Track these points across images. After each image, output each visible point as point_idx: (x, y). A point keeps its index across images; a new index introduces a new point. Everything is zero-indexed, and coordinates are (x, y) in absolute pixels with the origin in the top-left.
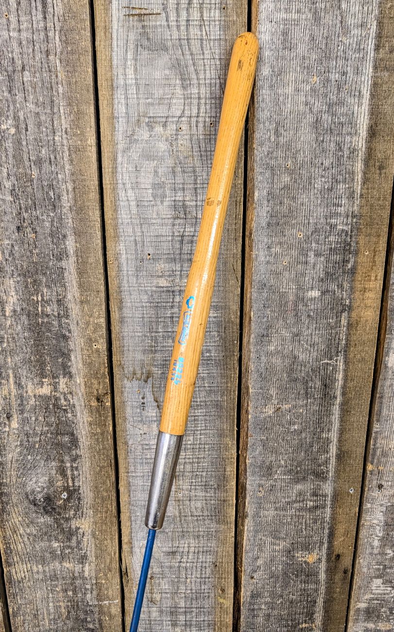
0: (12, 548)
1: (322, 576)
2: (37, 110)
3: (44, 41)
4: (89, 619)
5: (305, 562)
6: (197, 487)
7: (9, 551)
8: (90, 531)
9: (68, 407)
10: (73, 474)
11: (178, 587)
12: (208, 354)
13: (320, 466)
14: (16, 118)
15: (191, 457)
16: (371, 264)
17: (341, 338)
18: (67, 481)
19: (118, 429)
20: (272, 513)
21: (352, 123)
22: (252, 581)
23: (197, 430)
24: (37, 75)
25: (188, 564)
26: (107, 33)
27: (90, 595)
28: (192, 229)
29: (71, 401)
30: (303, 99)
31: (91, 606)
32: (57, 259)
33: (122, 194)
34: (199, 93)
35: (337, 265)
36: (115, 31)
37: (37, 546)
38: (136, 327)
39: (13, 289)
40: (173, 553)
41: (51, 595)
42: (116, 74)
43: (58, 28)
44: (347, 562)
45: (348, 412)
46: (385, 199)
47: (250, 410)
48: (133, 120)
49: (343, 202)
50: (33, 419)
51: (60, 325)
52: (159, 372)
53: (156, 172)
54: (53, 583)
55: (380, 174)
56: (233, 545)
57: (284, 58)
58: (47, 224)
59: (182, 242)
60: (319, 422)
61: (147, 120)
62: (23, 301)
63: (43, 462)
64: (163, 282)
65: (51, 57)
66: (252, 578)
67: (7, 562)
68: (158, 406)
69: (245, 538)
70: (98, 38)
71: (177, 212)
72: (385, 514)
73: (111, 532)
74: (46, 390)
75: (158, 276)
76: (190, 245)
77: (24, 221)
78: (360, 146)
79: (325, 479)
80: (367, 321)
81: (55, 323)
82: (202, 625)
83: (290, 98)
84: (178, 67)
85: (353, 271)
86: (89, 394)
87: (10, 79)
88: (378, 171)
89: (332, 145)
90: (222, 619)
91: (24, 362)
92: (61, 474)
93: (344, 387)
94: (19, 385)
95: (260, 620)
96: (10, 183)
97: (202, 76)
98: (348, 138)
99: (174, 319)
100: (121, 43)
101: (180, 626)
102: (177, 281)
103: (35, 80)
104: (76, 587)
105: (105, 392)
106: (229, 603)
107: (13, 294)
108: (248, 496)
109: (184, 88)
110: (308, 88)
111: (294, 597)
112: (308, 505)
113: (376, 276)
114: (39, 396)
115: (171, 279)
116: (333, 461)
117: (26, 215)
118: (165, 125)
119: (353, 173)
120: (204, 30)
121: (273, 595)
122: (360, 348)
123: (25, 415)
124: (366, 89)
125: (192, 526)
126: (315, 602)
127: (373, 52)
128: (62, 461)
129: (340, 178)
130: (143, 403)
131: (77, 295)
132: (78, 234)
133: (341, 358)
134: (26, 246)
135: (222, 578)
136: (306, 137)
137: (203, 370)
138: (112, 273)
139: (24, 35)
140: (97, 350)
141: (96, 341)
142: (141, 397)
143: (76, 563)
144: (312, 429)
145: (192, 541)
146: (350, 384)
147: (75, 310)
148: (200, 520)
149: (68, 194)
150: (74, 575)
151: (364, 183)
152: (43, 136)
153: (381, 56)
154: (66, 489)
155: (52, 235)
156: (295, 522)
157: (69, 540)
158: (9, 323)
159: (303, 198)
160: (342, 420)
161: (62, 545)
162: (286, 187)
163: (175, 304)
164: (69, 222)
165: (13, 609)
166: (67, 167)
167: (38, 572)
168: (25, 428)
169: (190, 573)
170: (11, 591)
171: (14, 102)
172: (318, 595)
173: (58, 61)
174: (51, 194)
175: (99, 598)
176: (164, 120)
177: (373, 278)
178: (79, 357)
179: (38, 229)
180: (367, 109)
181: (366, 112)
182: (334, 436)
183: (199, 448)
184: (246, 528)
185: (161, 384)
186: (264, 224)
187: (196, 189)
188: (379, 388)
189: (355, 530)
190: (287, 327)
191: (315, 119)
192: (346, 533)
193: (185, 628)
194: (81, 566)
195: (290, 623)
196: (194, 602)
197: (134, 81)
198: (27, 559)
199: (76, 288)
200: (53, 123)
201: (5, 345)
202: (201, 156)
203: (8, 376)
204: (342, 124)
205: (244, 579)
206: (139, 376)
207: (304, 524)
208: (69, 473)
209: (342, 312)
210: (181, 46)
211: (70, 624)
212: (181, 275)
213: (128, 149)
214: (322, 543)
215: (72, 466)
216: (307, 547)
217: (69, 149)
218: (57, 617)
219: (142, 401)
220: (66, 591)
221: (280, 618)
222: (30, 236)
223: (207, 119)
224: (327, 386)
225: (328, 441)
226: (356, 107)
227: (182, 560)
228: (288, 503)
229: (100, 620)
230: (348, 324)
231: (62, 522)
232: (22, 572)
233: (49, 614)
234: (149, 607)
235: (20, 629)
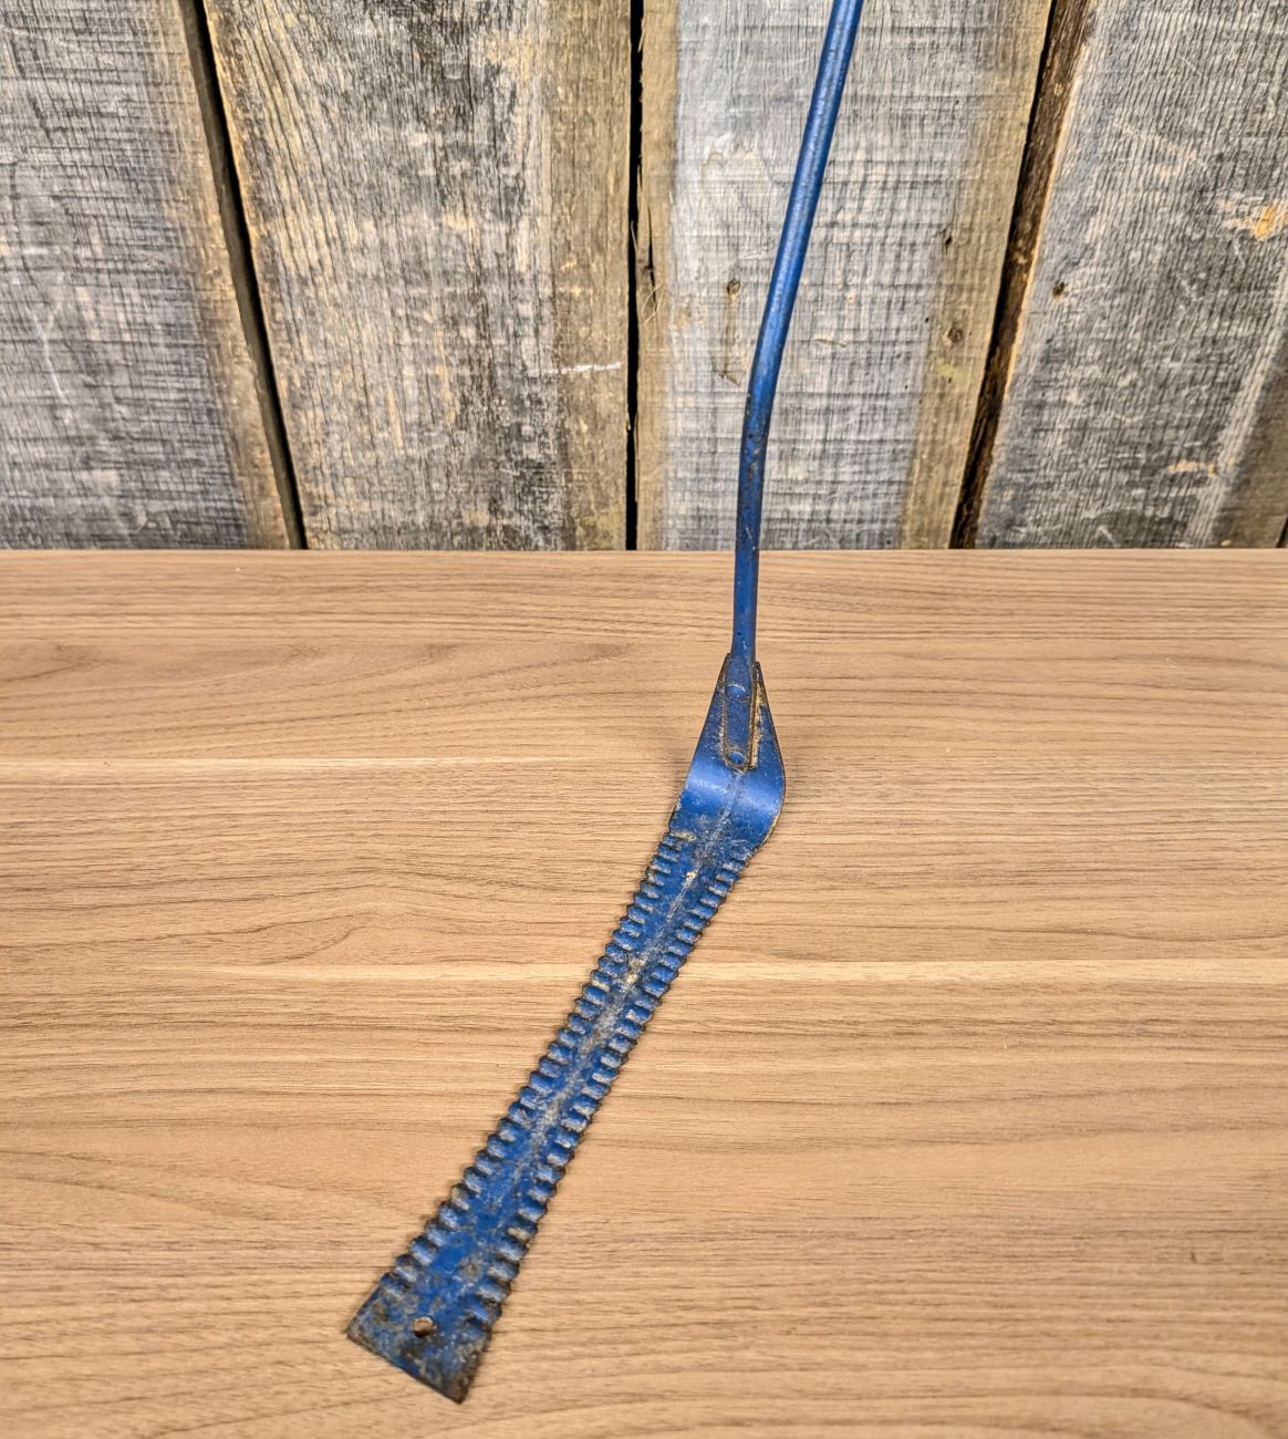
0: (272, 145)
4: (527, 430)
5: (1244, 236)
7: (261, 157)
8: (535, 87)
11: (814, 320)
22: (1054, 302)
25: (858, 233)
27: (532, 342)
31: (533, 380)
37: (356, 145)
41: (406, 338)
54: (414, 292)
56: (1017, 161)
66: (1060, 289)
69: (1065, 127)
73: (608, 87)
82: (874, 457)
90: (939, 437)
95: (1055, 443)
101: (807, 459)
104: (486, 310)
106: (968, 382)
111: (1177, 366)
121: (1113, 354)
125: (889, 75)
126: (1237, 387)
135: (961, 288)
143: (488, 215)
145: (881, 139)
148: (922, 48)
150: (479, 264)
156: (1249, 70)
157: (463, 117)
161: (439, 139)
165: (290, 379)
167: (362, 249)
169: (858, 267)
170: (279, 316)
172: (1253, 360)
175: (562, 351)
193: (821, 466)
194: (503, 228)
196: (859, 375)
198: (324, 194)
205: (1033, 290)
211: (469, 442)
216: (1263, 177)
218: (428, 418)
220: (456, 323)
221: (1118, 438)
227: (840, 217)
229: (562, 433)
231: (439, 40)
232: (310, 244)
233: (403, 406)
234: (713, 394)
235: (316, 455)
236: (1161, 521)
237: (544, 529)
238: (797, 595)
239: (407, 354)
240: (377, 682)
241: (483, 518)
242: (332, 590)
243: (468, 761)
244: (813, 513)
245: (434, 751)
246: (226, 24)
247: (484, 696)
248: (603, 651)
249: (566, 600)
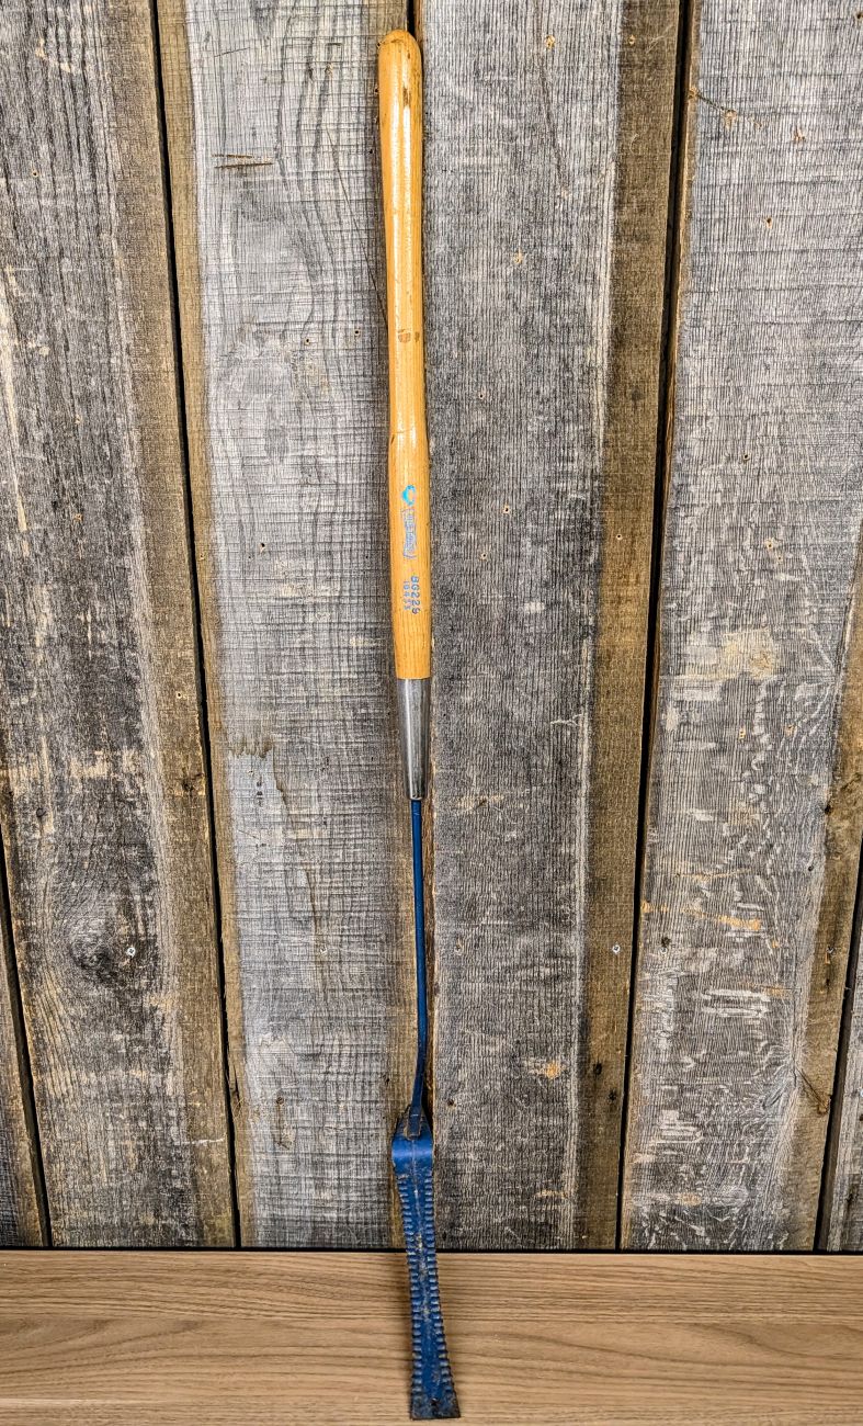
0: (47, 1041)
1: (573, 1103)
2: (83, 317)
3: (92, 211)
4: (174, 1172)
5: (542, 1077)
6: (352, 939)
7: (41, 1046)
8: (174, 1015)
9: (136, 799)
10: (145, 915)
11: (324, 1118)
12: (363, 711)
13: (558, 903)
14: (50, 331)
15: (340, 885)
16: (627, 556)
17: (583, 682)
18: (136, 927)
19: (218, 838)
20: (480, 986)
21: (584, 325)
22: (449, 1109)
23: (349, 839)
24: (83, 264)
25: (340, 1077)
26: (190, 196)
27: (176, 1128)
28: (332, 503)
29: (142, 788)
30: (502, 289)
31: (177, 1147)
32: (116, 554)
33: (217, 447)
34: (335, 284)
35: (571, 559)
36: (201, 192)
37: (88, 1040)
38: (244, 665)
39: (47, 603)
40: (315, 1056)
41: (110, 1127)
42: (204, 258)
43: (114, 191)
44: (614, 1077)
45: (601, 808)
46: (645, 448)
47: (436, 804)
48: (234, 329)
49: (576, 454)
50: (80, 818)
51: (122, 662)
52: (285, 741)
53: (271, 411)
54: (115, 1105)
55: (635, 407)
57: (466, 226)
58: (100, 498)
59: (315, 523)
60: (553, 826)
61: (254, 329)
62: (64, 622)
63: (95, 893)
64: (287, 591)
65: (104, 236)
66: (451, 1103)
67: (38, 1065)
68: (284, 798)
69: (435, 1030)
70: (175, 204)
71: (306, 475)
72: (676, 992)
73: (209, 1015)
74: (100, 770)
75: (279, 581)
76: (328, 528)
77: (64, 494)
78: (599, 362)
79: (569, 927)
80: (625, 652)
81: (115, 658)
82: (367, 1188)
83: (480, 289)
84: (303, 246)
85: (599, 568)
86: (171, 776)
87: (42, 271)
88: (631, 403)
89: (553, 361)
91: (65, 721)
92: (125, 914)
93: (593, 765)
94: (56, 761)
96: (41, 433)
97: (339, 258)
98: (579, 350)
99: (307, 652)
100: (212, 211)
101: (330, 1188)
102: (310, 588)
103: (79, 271)
104: (152, 1113)
105: (196, 773)
107: (47, 610)
108: (437, 954)
109: (312, 277)
110: (510, 271)
111: (526, 1140)
112: (542, 975)
113: (638, 577)
114: (90, 779)
115: (299, 584)
116: (581, 895)
117: (66, 483)
118: (283, 336)
119: (590, 406)
120: (340, 186)
121: (487, 1134)
122: (616, 698)
123: (67, 812)
124: (603, 271)
125: (344, 1008)
126: (562, 1150)
127: (611, 212)
128: (127, 892)
129: (568, 414)
130: (260, 793)
131: (149, 612)
132: (149, 512)
133: (584, 716)
134: (67, 533)
135: (397, 1103)
136: (509, 348)
137: (357, 738)
138: (203, 577)
139: (62, 203)
140: (183, 703)
141: (180, 687)
142: (255, 782)
143: (152, 1070)
144: (541, 838)
145: (345, 1035)
146: (603, 761)
147: (145, 636)
148: (359, 997)
149: (132, 449)
150: (147, 1091)
151: (609, 422)
152: (92, 358)
153: (625, 217)
154: (134, 940)
155: (107, 515)
156: (521, 1004)
157: (140, 1029)
158: (40, 658)
159: (509, 449)
160: (592, 823)
161: (128, 1037)
162: (480, 432)
163: (307, 627)
164: (135, 493)
165: (48, 1148)
166: (131, 406)
167: (89, 1086)
168: (67, 835)
169: (344, 1092)
170: (45, 1118)
171: (48, 306)
172: (567, 1137)
173: (114, 242)
174: (106, 448)
175: (192, 1133)
176: (282, 327)
177: (632, 580)
178: (154, 715)
179: (86, 505)
180: (607, 303)
181: (606, 306)
182: (580, 851)
183: (354, 869)
184: (436, 1012)
185: (288, 762)
186: (447, 493)
187: (335, 437)
188: (652, 768)
189: (626, 1019)
190: (492, 663)
191: (523, 320)
192: (610, 1027)
193: (339, 1192)
194: (160, 1076)
195: (519, 1187)
196: (352, 1145)
197: (233, 269)
198: (71, 1062)
199: (146, 601)
200: (108, 338)
201: (34, 694)
202: (342, 383)
203: (39, 746)
204: (567, 328)
205: (437, 1105)
206: (251, 747)
207: (536, 1008)
208: (138, 911)
209: (582, 638)
210: (305, 212)
211: (143, 1179)
212: (315, 579)
213: (226, 375)
214: (569, 1043)
215: (143, 901)
216: (543, 1051)
217: (133, 378)
218: (121, 1167)
219: (257, 789)
220: (136, 1120)
221: (502, 1179)
222: (73, 516)
223: (351, 326)
224: (562, 763)
225: (570, 860)
226: (590, 300)
227: (330, 1070)
228: (507, 969)
230: (594, 657)
231: (128, 997)
232: (63, 1084)
233: (108, 1161)
234: (275, 1153)
235: (59, 1187)
236: (541, 1224)
237: (186, 1226)
238: (305, 1285)
239: (111, 1135)
240: (62, 1346)
241: (151, 1220)
242: (52, 1280)
243: (98, 1402)
244: (338, 1218)
245: (82, 1396)
246: (29, 993)
247: (118, 1357)
248: (189, 1326)
249: (176, 1288)
